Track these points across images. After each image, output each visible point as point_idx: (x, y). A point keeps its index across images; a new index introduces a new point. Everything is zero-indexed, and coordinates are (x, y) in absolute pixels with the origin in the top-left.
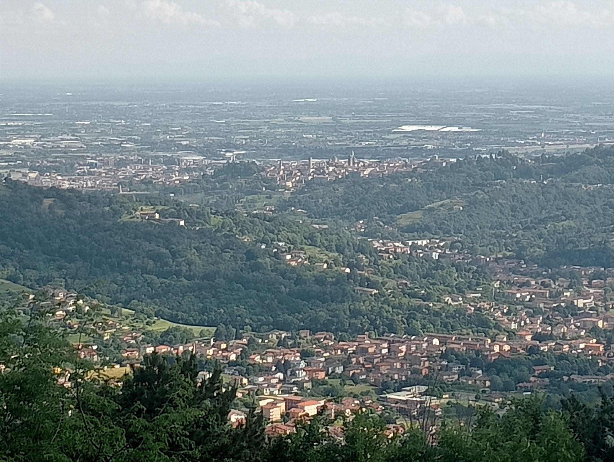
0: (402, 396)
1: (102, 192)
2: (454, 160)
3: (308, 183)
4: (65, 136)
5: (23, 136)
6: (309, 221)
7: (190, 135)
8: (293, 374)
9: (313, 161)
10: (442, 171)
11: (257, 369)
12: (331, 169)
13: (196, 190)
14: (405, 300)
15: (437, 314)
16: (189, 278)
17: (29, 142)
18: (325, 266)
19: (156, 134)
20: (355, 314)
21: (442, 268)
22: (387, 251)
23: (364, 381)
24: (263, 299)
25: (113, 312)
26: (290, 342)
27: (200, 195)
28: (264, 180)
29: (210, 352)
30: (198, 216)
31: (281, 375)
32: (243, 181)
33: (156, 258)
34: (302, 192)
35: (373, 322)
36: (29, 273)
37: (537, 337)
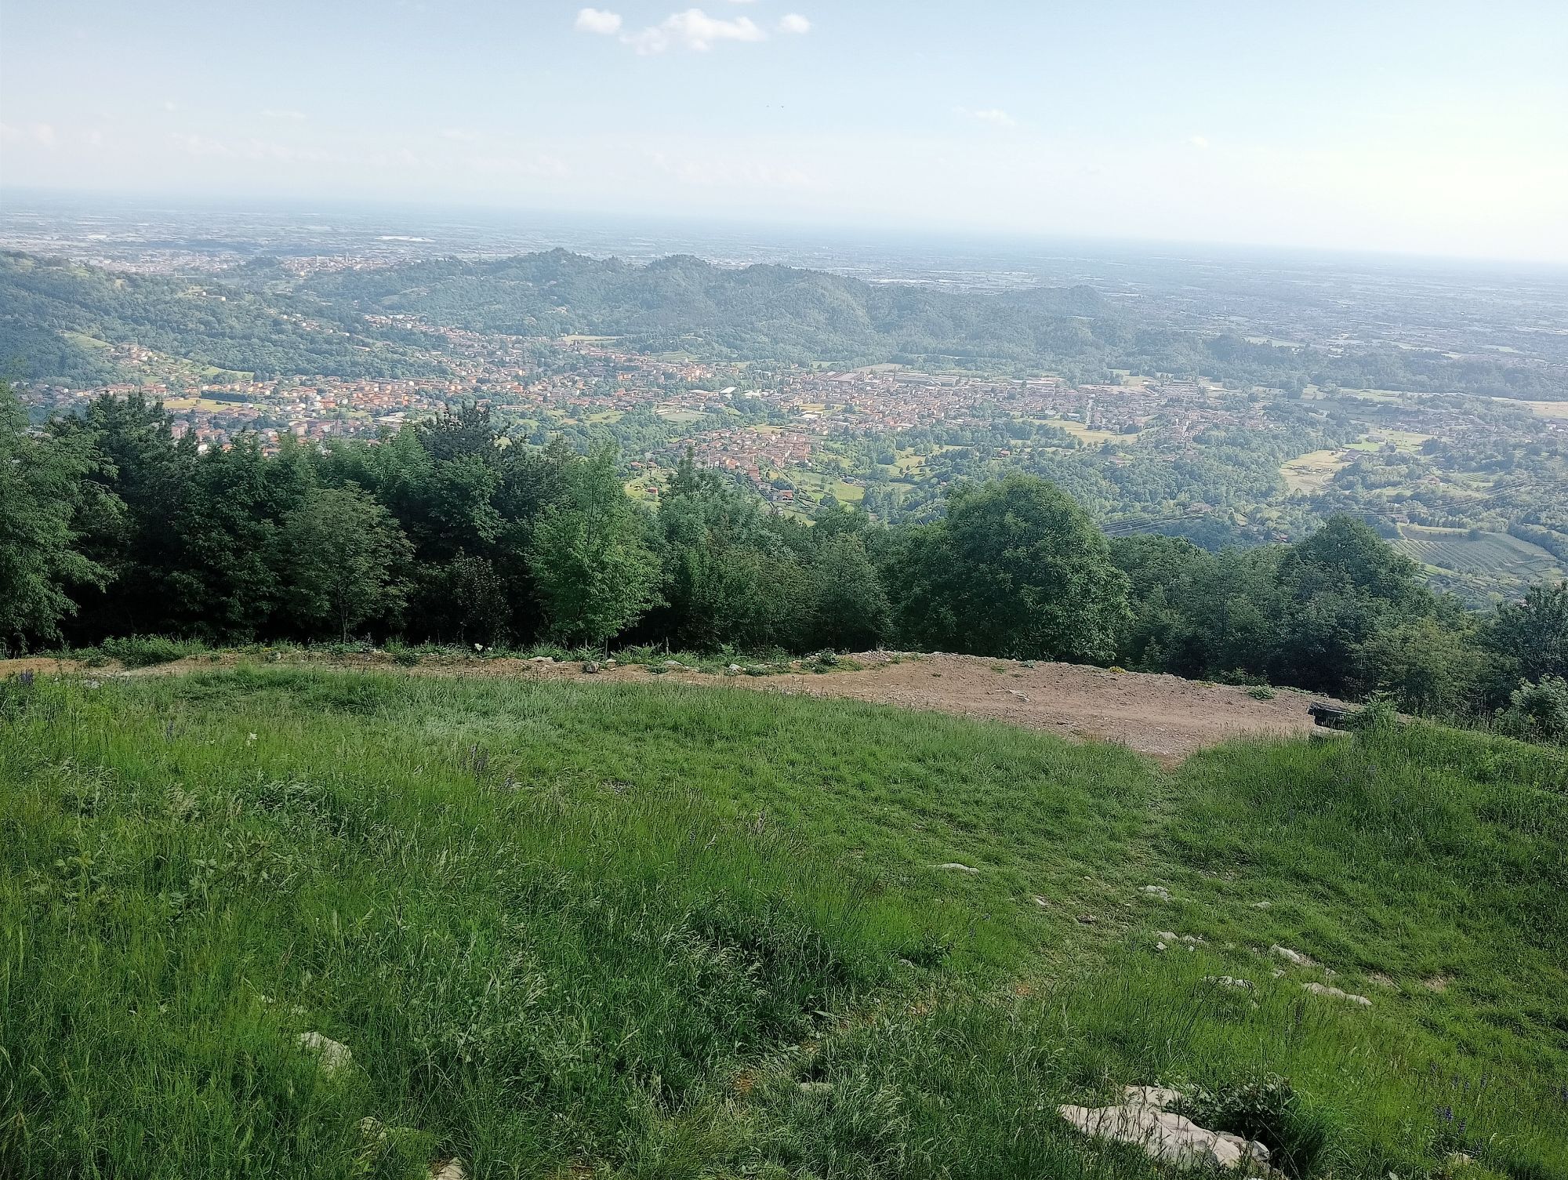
0: (390, 419)
1: (161, 276)
2: (419, 261)
3: (316, 273)
4: (131, 234)
5: (97, 233)
6: (318, 300)
7: (226, 236)
8: (312, 404)
9: (319, 258)
10: (411, 268)
11: (286, 401)
12: (332, 264)
13: (233, 276)
14: (389, 356)
15: (412, 365)
16: (232, 338)
17: (102, 237)
18: (331, 331)
19: (200, 234)
20: (354, 364)
21: (415, 334)
22: (375, 322)
23: (362, 409)
24: (287, 353)
25: (176, 361)
26: (310, 383)
27: (237, 280)
28: (284, 270)
29: (251, 389)
30: (236, 294)
31: (303, 405)
32: (267, 270)
33: (206, 324)
34: (312, 279)
35: (367, 370)
36: (109, 333)
37: (480, 381)
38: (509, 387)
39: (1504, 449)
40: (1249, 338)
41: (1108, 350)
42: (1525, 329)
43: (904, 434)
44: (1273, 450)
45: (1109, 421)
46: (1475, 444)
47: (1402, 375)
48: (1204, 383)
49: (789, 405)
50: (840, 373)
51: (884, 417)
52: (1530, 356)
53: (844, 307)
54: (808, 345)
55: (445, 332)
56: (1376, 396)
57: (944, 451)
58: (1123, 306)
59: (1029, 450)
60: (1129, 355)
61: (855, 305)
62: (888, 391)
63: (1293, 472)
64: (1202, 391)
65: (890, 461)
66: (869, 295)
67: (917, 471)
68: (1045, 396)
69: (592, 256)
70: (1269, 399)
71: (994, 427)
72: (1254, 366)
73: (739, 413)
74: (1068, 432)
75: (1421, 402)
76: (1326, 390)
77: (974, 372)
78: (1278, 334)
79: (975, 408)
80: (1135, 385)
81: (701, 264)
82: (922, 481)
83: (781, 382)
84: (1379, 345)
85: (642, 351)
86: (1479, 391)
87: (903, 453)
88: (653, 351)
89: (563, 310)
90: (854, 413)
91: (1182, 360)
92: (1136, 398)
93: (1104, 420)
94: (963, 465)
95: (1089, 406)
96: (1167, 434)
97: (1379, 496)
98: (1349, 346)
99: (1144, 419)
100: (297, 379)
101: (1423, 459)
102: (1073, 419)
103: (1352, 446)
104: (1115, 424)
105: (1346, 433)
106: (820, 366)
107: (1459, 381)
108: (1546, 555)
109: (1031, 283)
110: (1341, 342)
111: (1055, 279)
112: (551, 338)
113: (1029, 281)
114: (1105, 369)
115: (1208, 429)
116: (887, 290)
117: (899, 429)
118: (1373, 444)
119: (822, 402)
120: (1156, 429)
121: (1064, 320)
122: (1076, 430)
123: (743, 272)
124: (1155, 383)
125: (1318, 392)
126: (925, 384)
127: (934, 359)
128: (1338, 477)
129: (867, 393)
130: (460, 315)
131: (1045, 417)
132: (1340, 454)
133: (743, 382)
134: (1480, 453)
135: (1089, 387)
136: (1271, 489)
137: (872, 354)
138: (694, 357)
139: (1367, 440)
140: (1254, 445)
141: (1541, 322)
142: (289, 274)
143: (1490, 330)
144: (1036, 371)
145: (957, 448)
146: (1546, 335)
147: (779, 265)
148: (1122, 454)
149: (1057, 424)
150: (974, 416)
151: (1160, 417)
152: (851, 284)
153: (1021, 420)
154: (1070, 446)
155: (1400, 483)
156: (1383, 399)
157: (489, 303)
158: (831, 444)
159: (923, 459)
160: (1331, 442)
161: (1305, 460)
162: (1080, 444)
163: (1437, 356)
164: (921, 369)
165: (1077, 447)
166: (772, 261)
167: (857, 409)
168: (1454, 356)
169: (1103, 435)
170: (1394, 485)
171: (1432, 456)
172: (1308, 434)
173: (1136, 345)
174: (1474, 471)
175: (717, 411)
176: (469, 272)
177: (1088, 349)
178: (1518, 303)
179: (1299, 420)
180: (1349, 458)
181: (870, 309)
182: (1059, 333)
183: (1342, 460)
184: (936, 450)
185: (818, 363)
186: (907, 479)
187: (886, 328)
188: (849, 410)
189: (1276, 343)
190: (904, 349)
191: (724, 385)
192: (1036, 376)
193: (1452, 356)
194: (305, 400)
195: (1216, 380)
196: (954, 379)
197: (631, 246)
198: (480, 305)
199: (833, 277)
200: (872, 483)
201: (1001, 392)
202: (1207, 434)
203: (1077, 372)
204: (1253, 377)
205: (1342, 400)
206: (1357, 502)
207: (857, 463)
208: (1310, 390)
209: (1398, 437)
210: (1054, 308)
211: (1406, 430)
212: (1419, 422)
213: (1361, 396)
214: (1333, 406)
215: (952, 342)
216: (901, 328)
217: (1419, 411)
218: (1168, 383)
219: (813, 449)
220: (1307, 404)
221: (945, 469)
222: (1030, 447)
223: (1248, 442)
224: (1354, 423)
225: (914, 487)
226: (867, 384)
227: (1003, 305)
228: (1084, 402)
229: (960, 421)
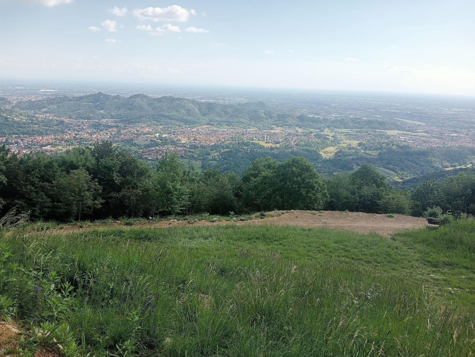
0: (46, 148)
2: (54, 97)
3: (19, 102)
6: (20, 111)
8: (19, 144)
9: (20, 97)
10: (51, 100)
11: (10, 143)
12: (24, 99)
14: (45, 127)
15: (52, 130)
18: (25, 120)
20: (33, 131)
21: (53, 120)
22: (39, 117)
23: (37, 145)
24: (10, 128)
26: (18, 137)
28: (8, 101)
31: (17, 145)
32: (2, 101)
34: (18, 104)
35: (38, 132)
37: (76, 134)
38: (85, 136)
39: (380, 144)
40: (309, 115)
41: (270, 120)
42: (383, 110)
43: (212, 146)
44: (318, 147)
45: (272, 141)
46: (372, 143)
47: (351, 124)
48: (297, 129)
49: (177, 139)
50: (192, 128)
51: (206, 141)
52: (385, 118)
53: (192, 109)
54: (181, 120)
55: (63, 119)
56: (344, 130)
57: (225, 151)
58: (273, 107)
59: (249, 150)
60: (275, 121)
61: (195, 108)
62: (207, 133)
63: (323, 153)
64: (297, 131)
65: (209, 154)
66: (199, 105)
67: (217, 157)
68: (253, 134)
69: (111, 95)
70: (315, 132)
71: (239, 143)
72: (311, 124)
73: (161, 142)
74: (260, 144)
75: (357, 132)
76: (331, 129)
77: (232, 127)
78: (317, 114)
79: (233, 138)
80: (278, 130)
81: (146, 97)
82: (219, 160)
83: (174, 132)
84: (344, 116)
85: (129, 124)
86: (372, 128)
87: (213, 152)
88: (132, 123)
89: (102, 111)
90: (197, 140)
91: (290, 122)
92: (279, 133)
93: (270, 140)
94: (231, 155)
95: (266, 136)
96: (288, 144)
97: (348, 159)
98: (336, 117)
99: (281, 140)
100: (14, 136)
101: (359, 148)
102: (261, 140)
103: (339, 145)
105: (337, 141)
106: (185, 127)
107: (367, 126)
108: (394, 173)
109: (246, 101)
110: (334, 116)
111: (253, 100)
112: (99, 120)
114: (269, 125)
115: (299, 142)
116: (204, 103)
117: (211, 145)
118: (345, 144)
119: (187, 137)
120: (285, 142)
121: (256, 112)
122: (262, 143)
123: (159, 99)
124: (283, 129)
125: (329, 130)
126: (218, 131)
127: (220, 124)
128: (336, 154)
129: (200, 134)
130: (68, 114)
131: (253, 140)
132: (336, 147)
133: (162, 132)
134: (374, 145)
135: (265, 131)
136: (318, 158)
137: (201, 123)
138: (145, 125)
139: (343, 143)
140: (312, 146)
141: (387, 108)
142: (10, 103)
143: (374, 111)
144: (249, 127)
145: (229, 150)
146: (389, 112)
147: (171, 96)
148: (276, 150)
149: (257, 142)
150: (233, 140)
151: (285, 139)
152: (193, 102)
153: (246, 141)
154: (261, 148)
155: (353, 155)
156: (346, 131)
157: (78, 110)
158: (190, 150)
159: (219, 154)
160: (333, 144)
161: (327, 149)
162: (264, 147)
163: (360, 119)
164: (216, 127)
166: (168, 95)
167: (198, 139)
168: (365, 118)
169: (270, 145)
171: (361, 147)
172: (327, 142)
173: (277, 118)
174: (373, 150)
175: (154, 141)
176: (70, 100)
177: (264, 120)
178: (380, 103)
179: (324, 138)
181: (200, 109)
182: (255, 115)
183: (337, 149)
184: (223, 151)
185: (185, 126)
186: (215, 160)
187: (205, 115)
188: (195, 139)
189: (316, 117)
190: (211, 121)
191: (156, 133)
192: (250, 128)
194: (17, 143)
195: (300, 128)
196: (226, 130)
197: (123, 91)
198: (74, 110)
199: (187, 100)
200: (204, 161)
201: (240, 133)
202: (299, 143)
203: (261, 127)
204: (311, 127)
205: (335, 132)
206: (342, 161)
207: (199, 155)
208: (326, 129)
209: (351, 142)
210: (253, 108)
211: (353, 140)
212: (356, 137)
213: (340, 131)
214: (333, 134)
215: (224, 119)
216: (209, 115)
217: (356, 134)
218: (287, 129)
219: (185, 152)
220: (326, 134)
221: (225, 156)
222: (250, 149)
223: (311, 145)
224: (339, 138)
225: (217, 162)
226: (200, 132)
227: (239, 108)
228: (264, 135)
229: (228, 142)
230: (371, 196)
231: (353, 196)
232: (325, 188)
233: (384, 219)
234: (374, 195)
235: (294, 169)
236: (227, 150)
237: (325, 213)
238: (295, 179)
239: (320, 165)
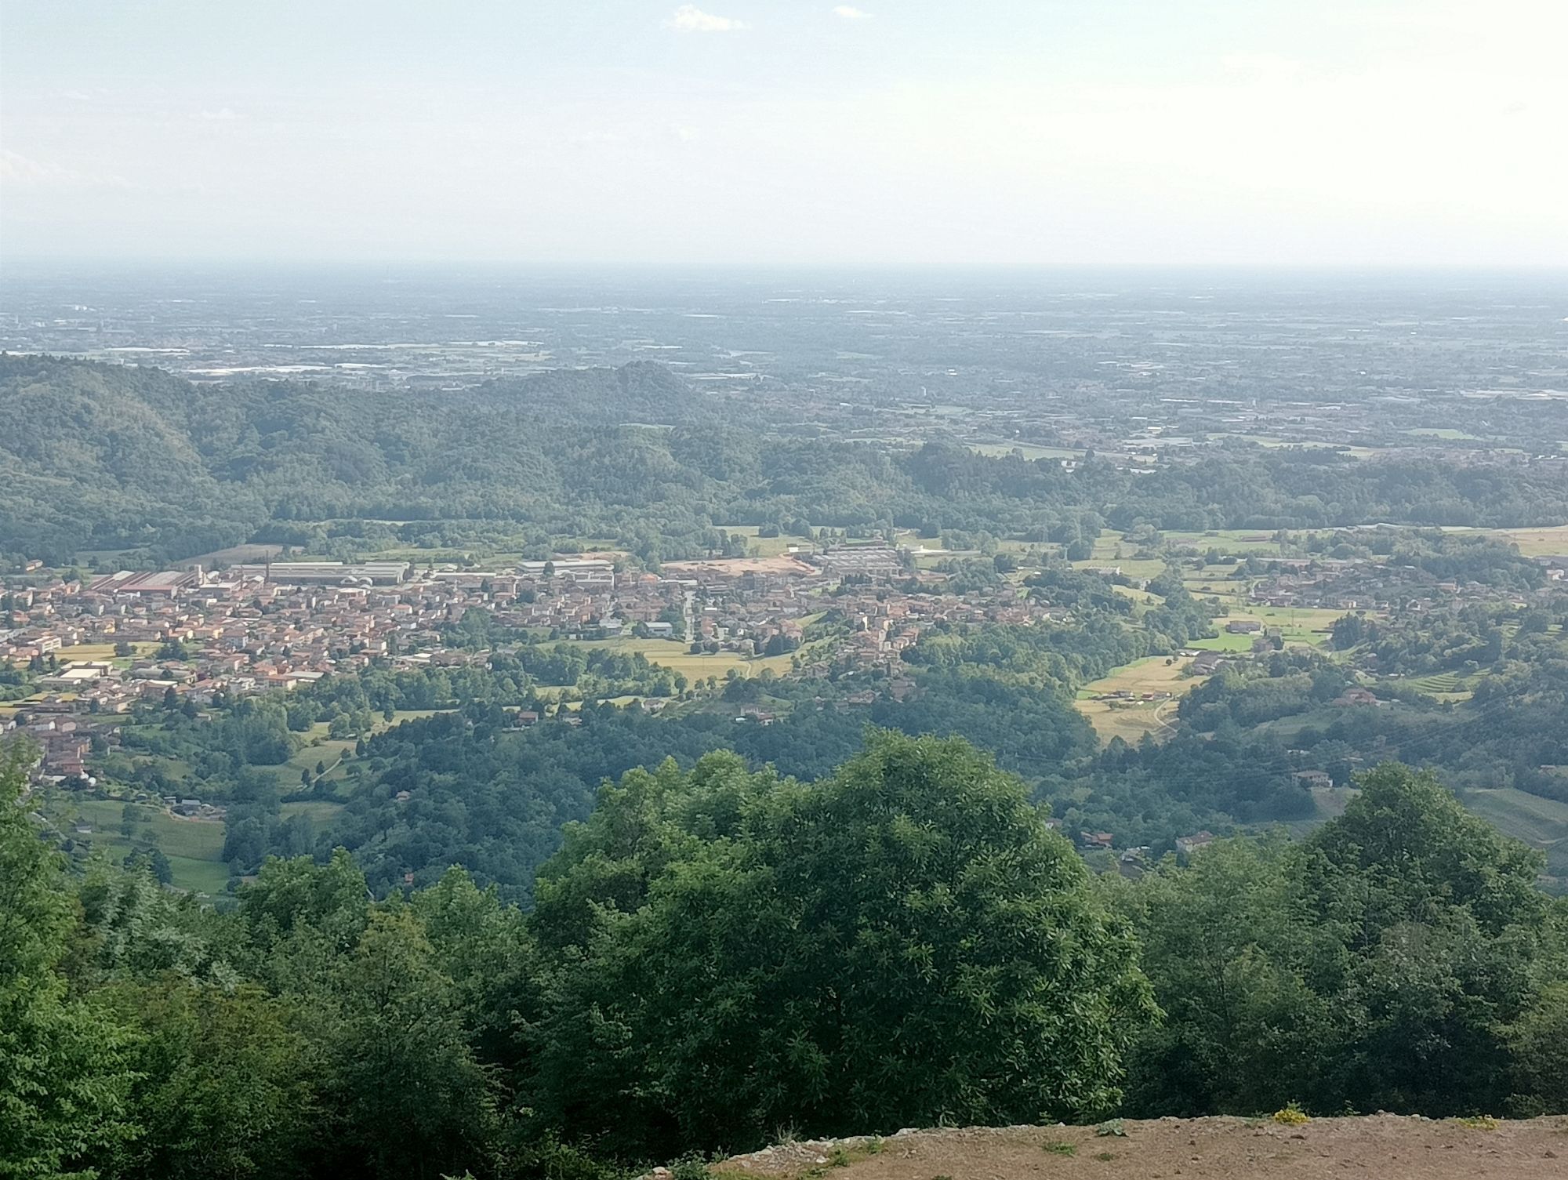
39: (1481, 624)
40: (980, 447)
41: (709, 486)
42: (1480, 394)
43: (304, 693)
44: (1056, 664)
45: (732, 633)
46: (1426, 620)
47: (1271, 498)
48: (905, 540)
49: (31, 652)
50: (142, 572)
51: (254, 659)
52: (1495, 445)
53: (137, 430)
54: (61, 517)
56: (1229, 541)
57: (396, 722)
58: (728, 398)
59: (576, 705)
60: (752, 495)
61: (161, 425)
62: (257, 604)
63: (1101, 706)
64: (906, 559)
65: (278, 756)
66: (191, 402)
67: (342, 774)
68: (594, 591)
70: (1033, 564)
71: (498, 664)
72: (997, 502)
74: (651, 662)
75: (1316, 547)
76: (1136, 537)
77: (443, 552)
78: (1031, 435)
79: (453, 629)
80: (773, 557)
82: (356, 794)
84: (1221, 443)
86: (1416, 517)
87: (306, 736)
90: (184, 658)
91: (857, 498)
92: (780, 581)
93: (721, 631)
94: (440, 751)
95: (688, 604)
96: (849, 650)
97: (1269, 737)
98: (1165, 451)
99: (800, 623)
102: (659, 634)
103: (1203, 644)
104: (744, 637)
105: (1188, 620)
106: (94, 562)
107: (1379, 502)
109: (537, 362)
110: (1150, 443)
111: (584, 350)
113: (530, 357)
114: (709, 526)
115: (926, 634)
116: (234, 389)
117: (291, 685)
118: (1240, 638)
119: (108, 639)
120: (827, 640)
121: (613, 434)
122: (664, 655)
124: (810, 548)
125: (1124, 545)
126: (337, 583)
127: (351, 530)
128: (1189, 706)
129: (209, 613)
131: (601, 634)
132: (1182, 661)
134: (1438, 636)
135: (683, 565)
136: (1066, 743)
139: (1229, 629)
140: (1020, 656)
143: (1417, 400)
144: (570, 542)
145: (423, 714)
146: (1516, 402)
148: (767, 698)
149: (628, 649)
150: (450, 644)
151: (831, 617)
152: (148, 381)
153: (552, 645)
154: (660, 691)
155: (1300, 709)
156: (1244, 547)
158: (137, 730)
159: (352, 746)
160: (1163, 640)
161: (1119, 678)
162: (680, 683)
163: (1327, 456)
164: (325, 552)
165: (675, 691)
167: (189, 648)
168: (1362, 454)
169: (723, 663)
170: (1295, 711)
171: (1352, 650)
172: (1117, 626)
173: (764, 474)
174: (1435, 670)
177: (673, 488)
178: (1457, 345)
179: (1097, 600)
180: (1200, 667)
181: (198, 432)
182: (607, 460)
183: (1188, 672)
184: (380, 724)
186: (322, 793)
187: (238, 470)
188: (172, 652)
189: (1031, 454)
190: (282, 513)
192: (571, 551)
193: (1357, 455)
195: (927, 533)
196: (399, 570)
199: (104, 368)
200: (241, 808)
201: (504, 588)
202: (928, 643)
203: (655, 538)
204: (997, 524)
205: (1170, 556)
206: (1230, 754)
207: (202, 767)
208: (1108, 539)
209: (1283, 619)
210: (589, 408)
211: (1296, 604)
212: (1316, 586)
213: (1203, 544)
214: (1154, 568)
215: (385, 492)
216: (271, 468)
217: (1313, 565)
218: (836, 546)
219: (97, 747)
220: (1105, 569)
221: (402, 764)
222: (578, 699)
223: (1007, 653)
224: (1197, 597)
225: (338, 808)
226: (207, 592)
227: (485, 410)
228: (676, 597)
229: (423, 657)
230: (1454, 996)
231: (1325, 1004)
232: (1125, 953)
233: (1549, 1155)
234: (1469, 988)
235: (902, 826)
236: (411, 716)
237: (1141, 1135)
238: (914, 900)
239: (1080, 793)
